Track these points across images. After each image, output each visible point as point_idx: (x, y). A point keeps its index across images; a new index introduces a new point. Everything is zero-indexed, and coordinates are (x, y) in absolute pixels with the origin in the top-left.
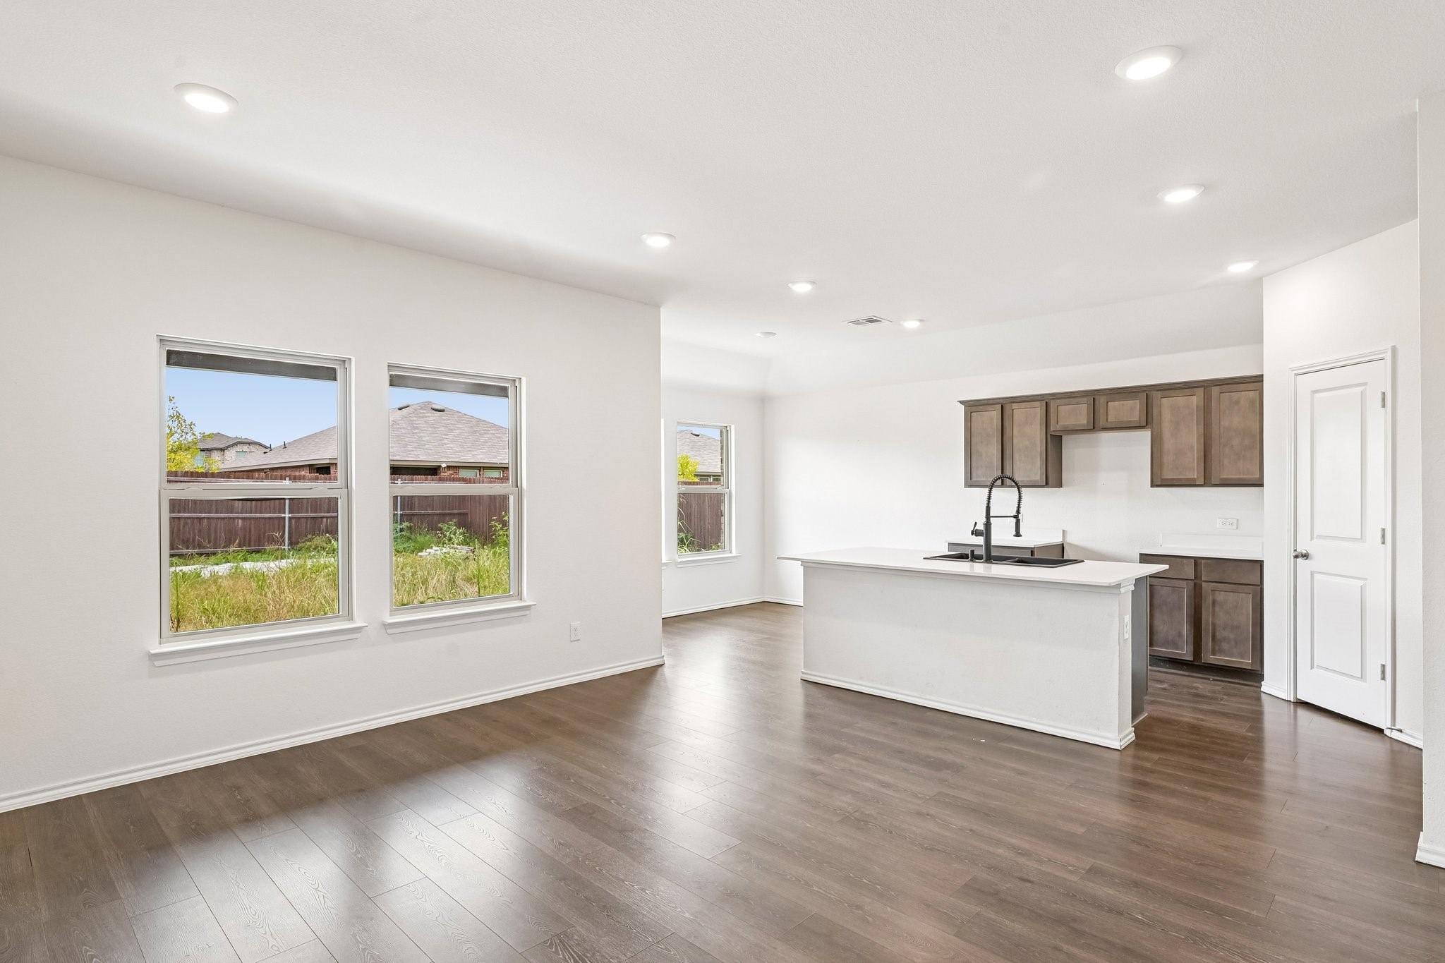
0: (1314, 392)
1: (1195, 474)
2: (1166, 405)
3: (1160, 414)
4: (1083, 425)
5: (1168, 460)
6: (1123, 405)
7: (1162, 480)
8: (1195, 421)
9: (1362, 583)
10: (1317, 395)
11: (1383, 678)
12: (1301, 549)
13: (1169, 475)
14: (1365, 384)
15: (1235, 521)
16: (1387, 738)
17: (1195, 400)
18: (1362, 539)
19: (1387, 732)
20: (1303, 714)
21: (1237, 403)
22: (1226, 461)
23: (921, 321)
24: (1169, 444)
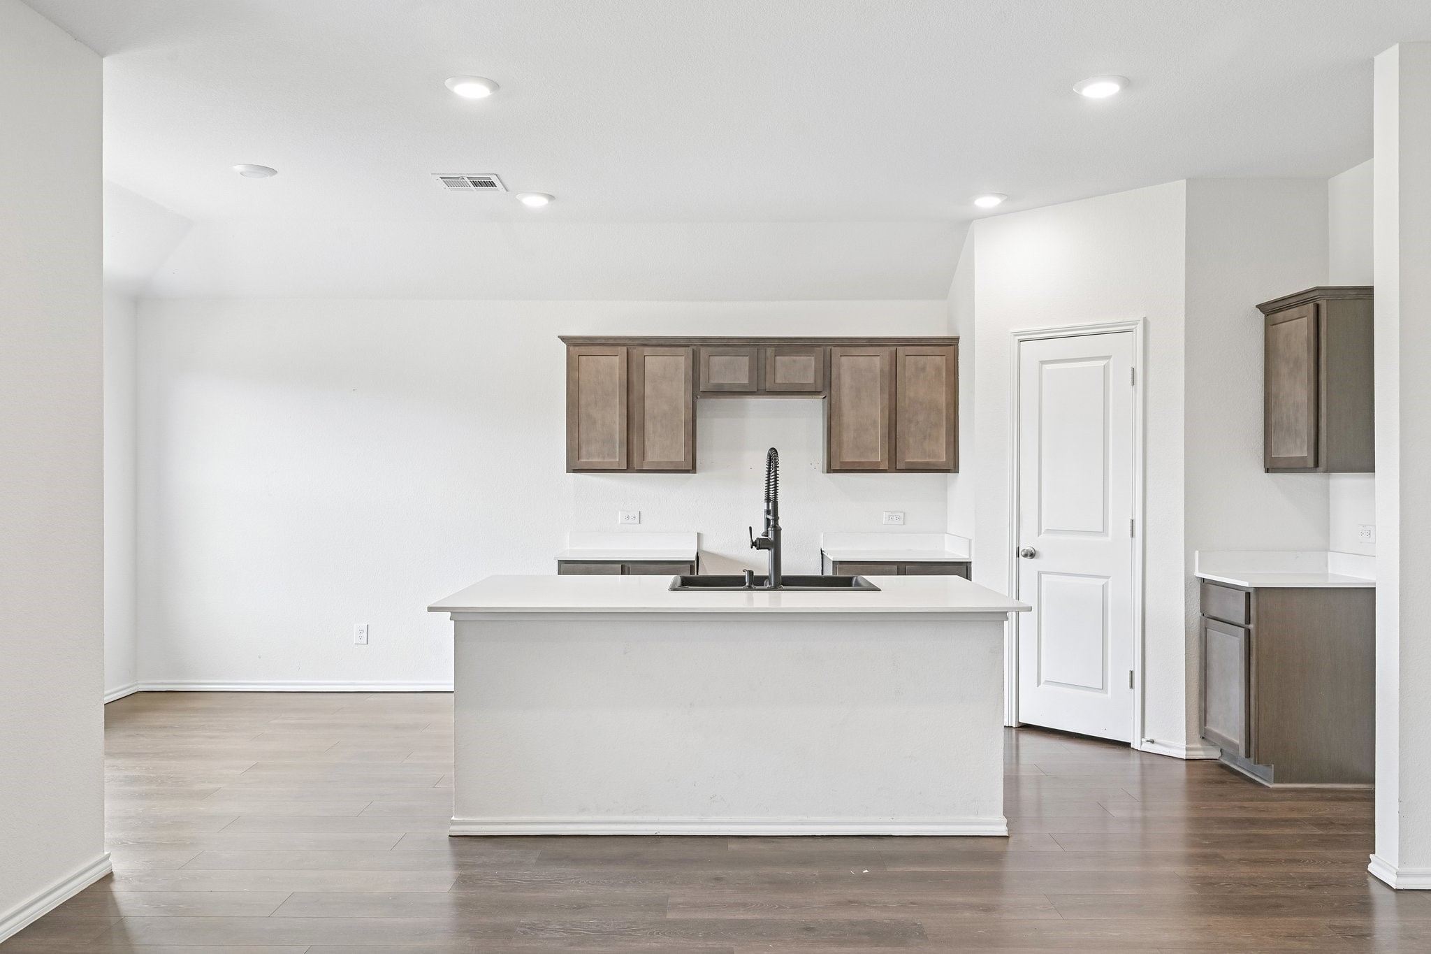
0: (1043, 362)
1: (878, 457)
2: (846, 365)
3: (839, 377)
4: (744, 385)
5: (848, 436)
6: (794, 361)
7: (842, 463)
8: (879, 389)
9: (1103, 581)
10: (1046, 367)
11: (1132, 686)
12: (1024, 546)
13: (849, 457)
14: (1108, 357)
15: (902, 515)
16: (1136, 751)
17: (877, 362)
18: (1104, 531)
19: (1135, 745)
20: (1026, 739)
21: (923, 369)
22: (911, 440)
23: (551, 197)
24: (849, 416)
